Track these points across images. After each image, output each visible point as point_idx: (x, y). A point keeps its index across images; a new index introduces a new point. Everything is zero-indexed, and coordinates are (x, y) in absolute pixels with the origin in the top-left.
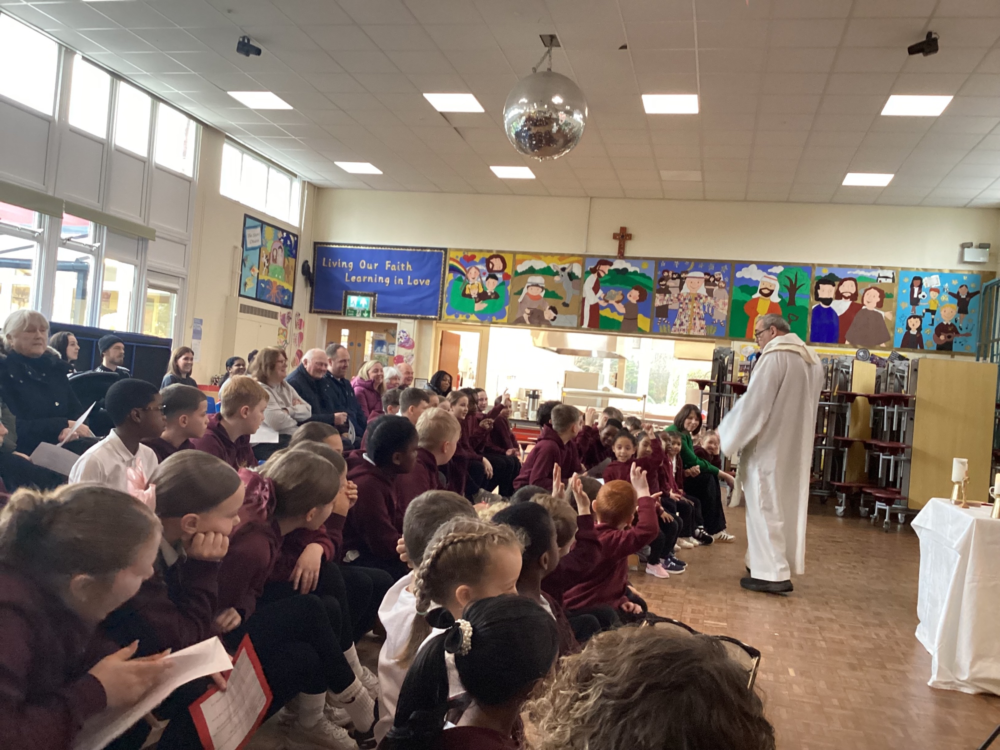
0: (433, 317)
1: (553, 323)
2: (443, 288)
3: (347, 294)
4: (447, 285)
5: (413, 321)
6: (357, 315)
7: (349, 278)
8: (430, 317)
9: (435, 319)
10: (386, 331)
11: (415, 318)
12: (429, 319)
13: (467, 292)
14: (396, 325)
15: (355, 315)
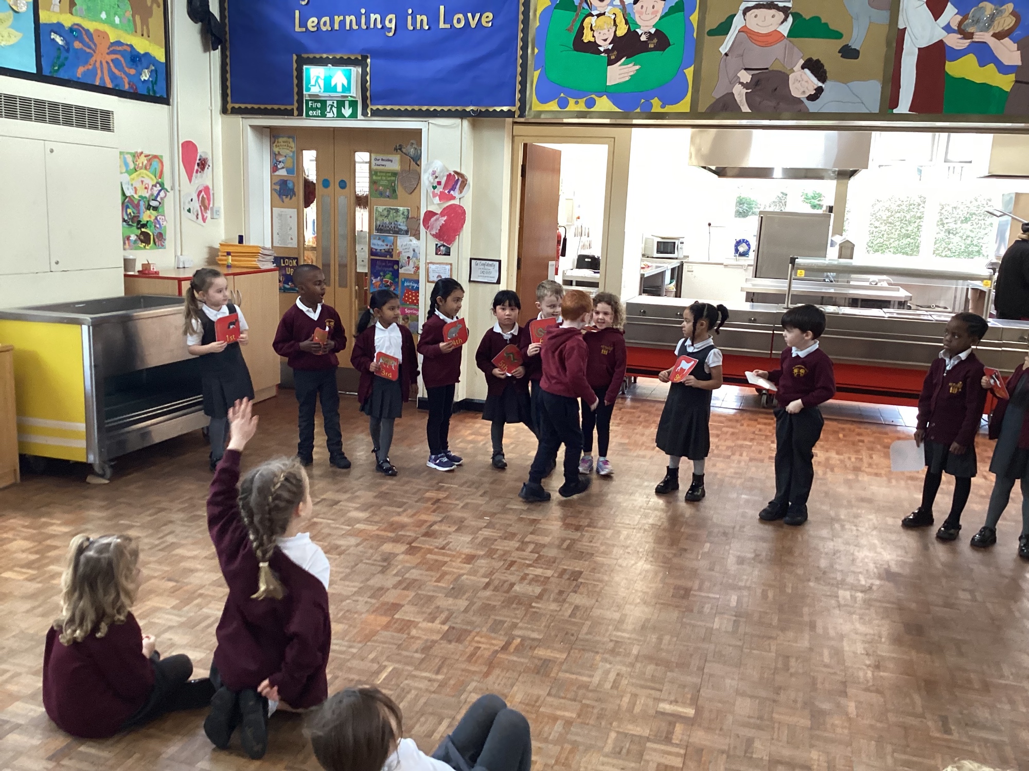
0: (505, 109)
1: (812, 107)
2: (525, 31)
3: (302, 62)
4: (535, 24)
5: (458, 121)
6: (330, 115)
7: (303, 24)
8: (498, 109)
9: (510, 114)
10: (399, 149)
11: (462, 115)
12: (495, 114)
13: (587, 37)
14: (419, 132)
15: (323, 115)
